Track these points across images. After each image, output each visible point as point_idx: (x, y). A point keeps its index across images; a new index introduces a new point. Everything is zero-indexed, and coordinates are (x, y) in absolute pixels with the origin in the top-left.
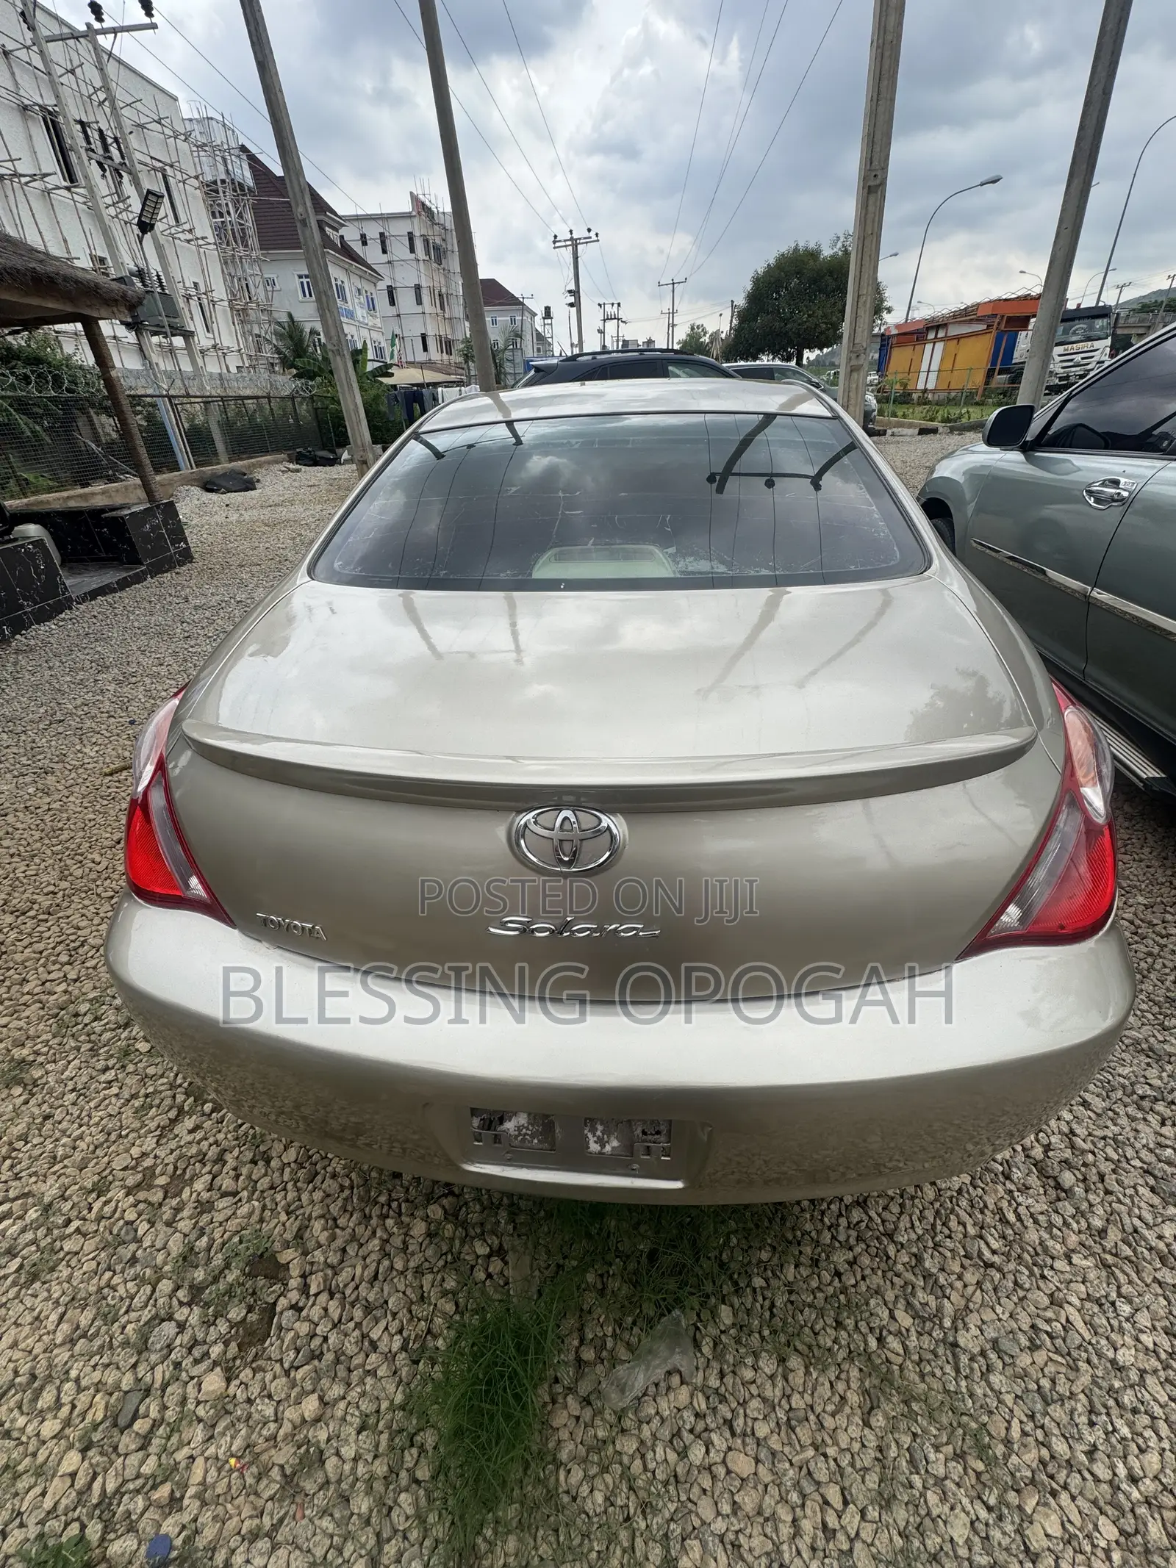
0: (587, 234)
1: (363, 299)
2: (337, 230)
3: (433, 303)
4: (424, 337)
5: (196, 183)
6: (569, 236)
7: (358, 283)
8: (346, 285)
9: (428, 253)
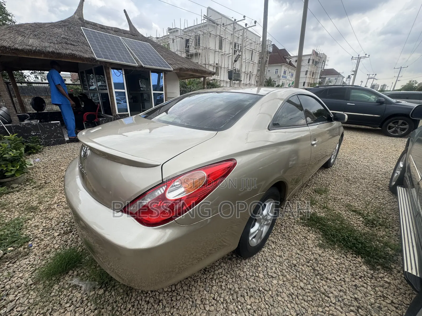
0: (365, 56)
1: (290, 74)
2: (289, 59)
3: (310, 74)
4: (304, 83)
5: (258, 52)
6: (358, 57)
7: (290, 70)
8: (287, 71)
9: (313, 63)
